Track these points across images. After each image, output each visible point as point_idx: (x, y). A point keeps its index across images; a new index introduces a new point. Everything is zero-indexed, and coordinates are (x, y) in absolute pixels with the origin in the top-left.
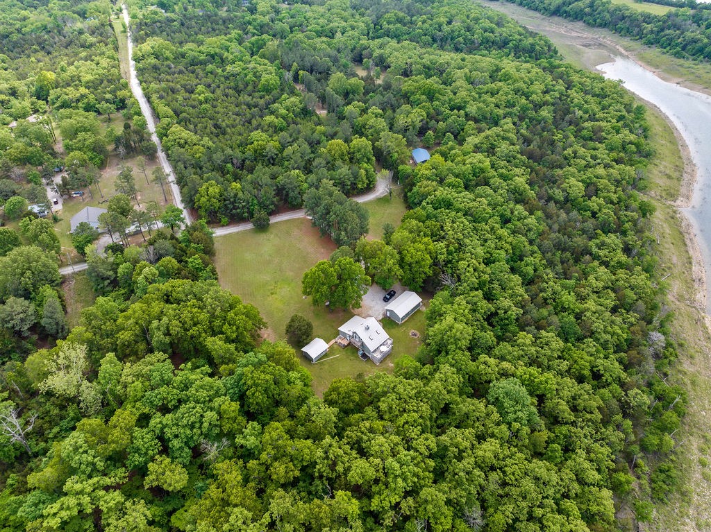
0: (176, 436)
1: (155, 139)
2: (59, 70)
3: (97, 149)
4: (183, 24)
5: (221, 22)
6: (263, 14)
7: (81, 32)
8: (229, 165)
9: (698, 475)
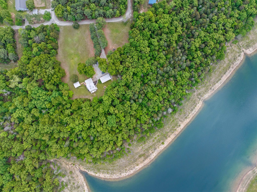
9: (152, 140)
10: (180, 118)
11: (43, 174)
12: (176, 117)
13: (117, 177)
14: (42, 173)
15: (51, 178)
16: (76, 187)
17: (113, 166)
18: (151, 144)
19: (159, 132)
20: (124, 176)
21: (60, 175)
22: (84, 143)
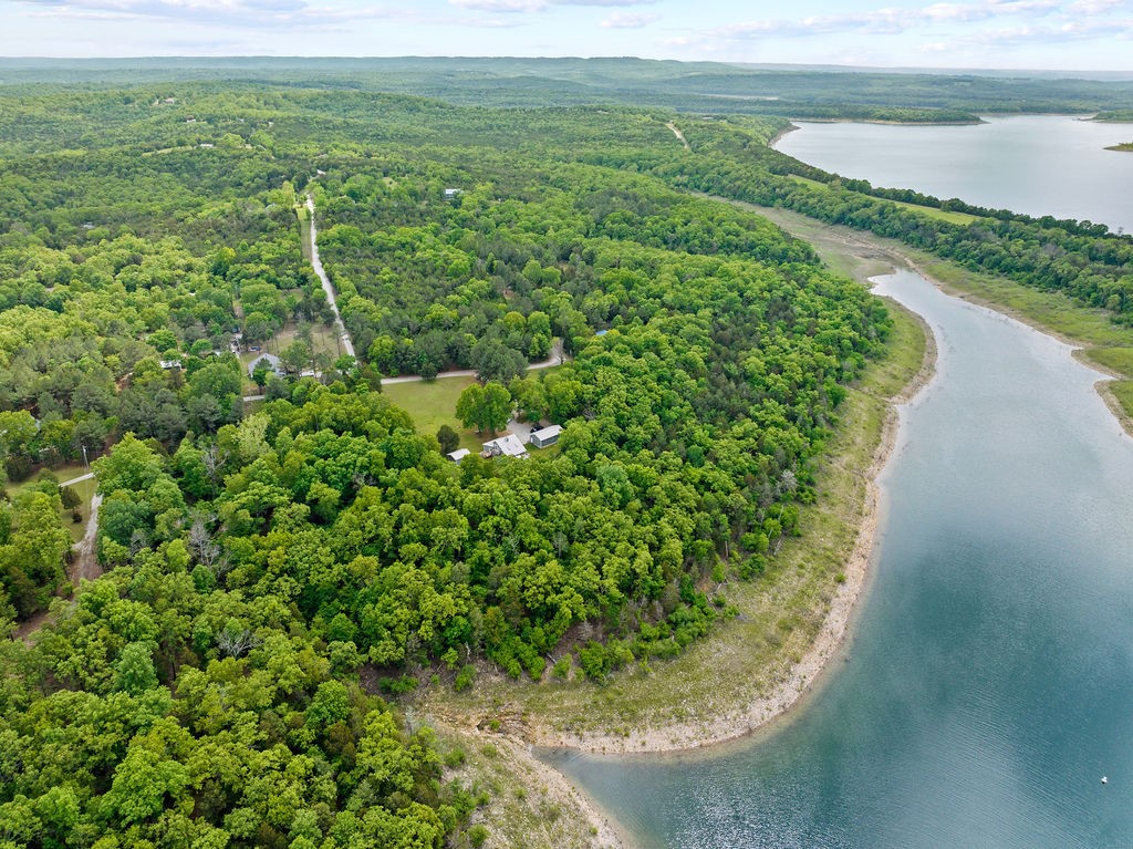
0: (335, 473)
1: (334, 309)
2: (240, 248)
3: (277, 312)
4: (374, 215)
5: (417, 214)
6: (467, 209)
7: (262, 217)
8: (405, 329)
13: (738, 732)
16: (537, 814)
17: (694, 679)
20: (766, 718)
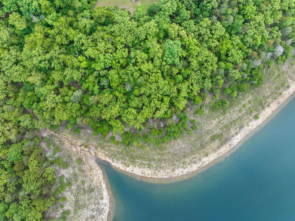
9: (237, 109)
10: (290, 73)
11: (25, 155)
12: (285, 69)
13: (166, 177)
14: (22, 152)
15: (40, 166)
16: (86, 189)
17: (162, 154)
18: (235, 116)
19: (252, 94)
20: (179, 175)
21: (59, 164)
22: (111, 96)
